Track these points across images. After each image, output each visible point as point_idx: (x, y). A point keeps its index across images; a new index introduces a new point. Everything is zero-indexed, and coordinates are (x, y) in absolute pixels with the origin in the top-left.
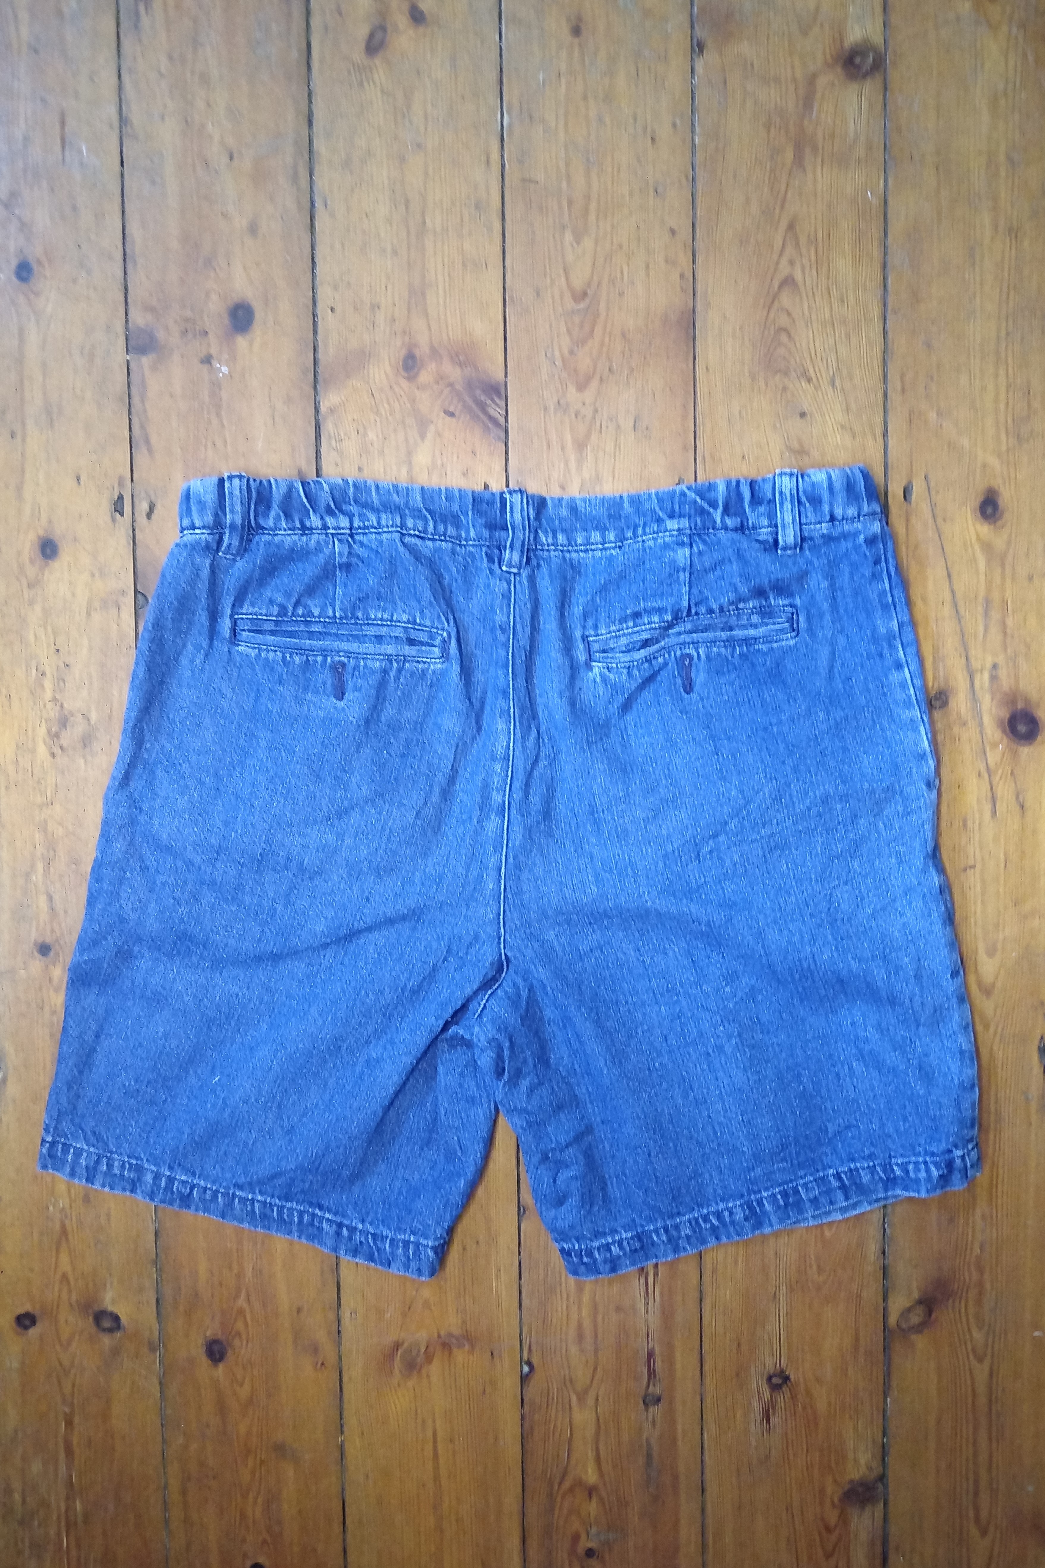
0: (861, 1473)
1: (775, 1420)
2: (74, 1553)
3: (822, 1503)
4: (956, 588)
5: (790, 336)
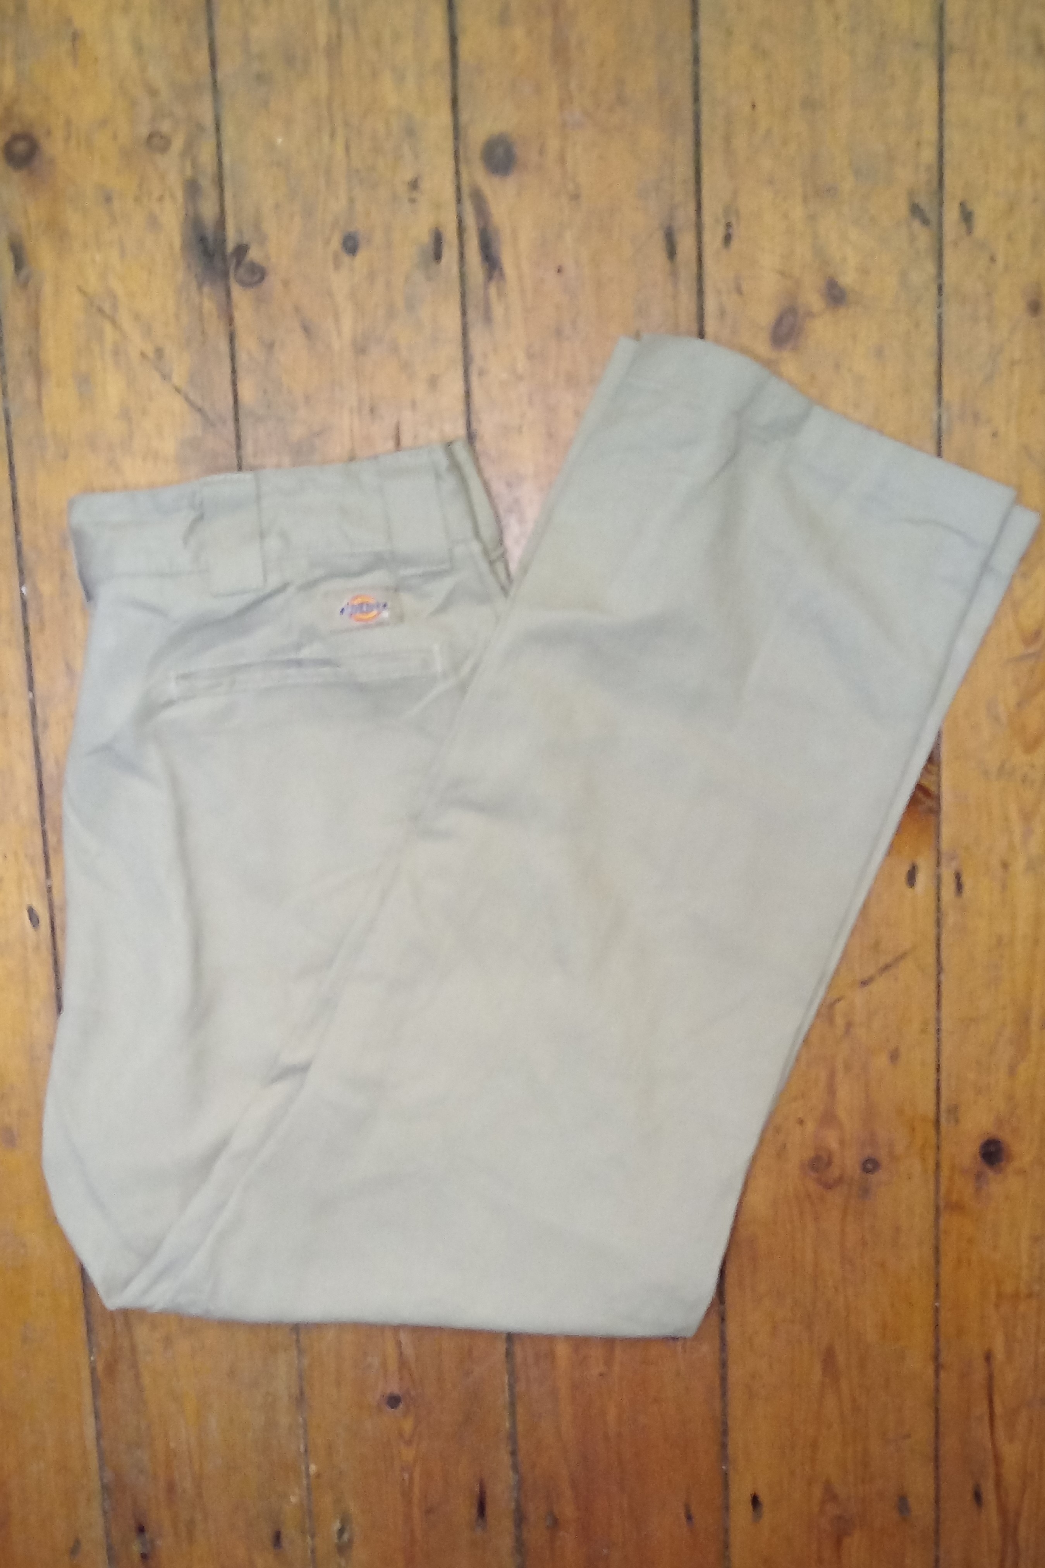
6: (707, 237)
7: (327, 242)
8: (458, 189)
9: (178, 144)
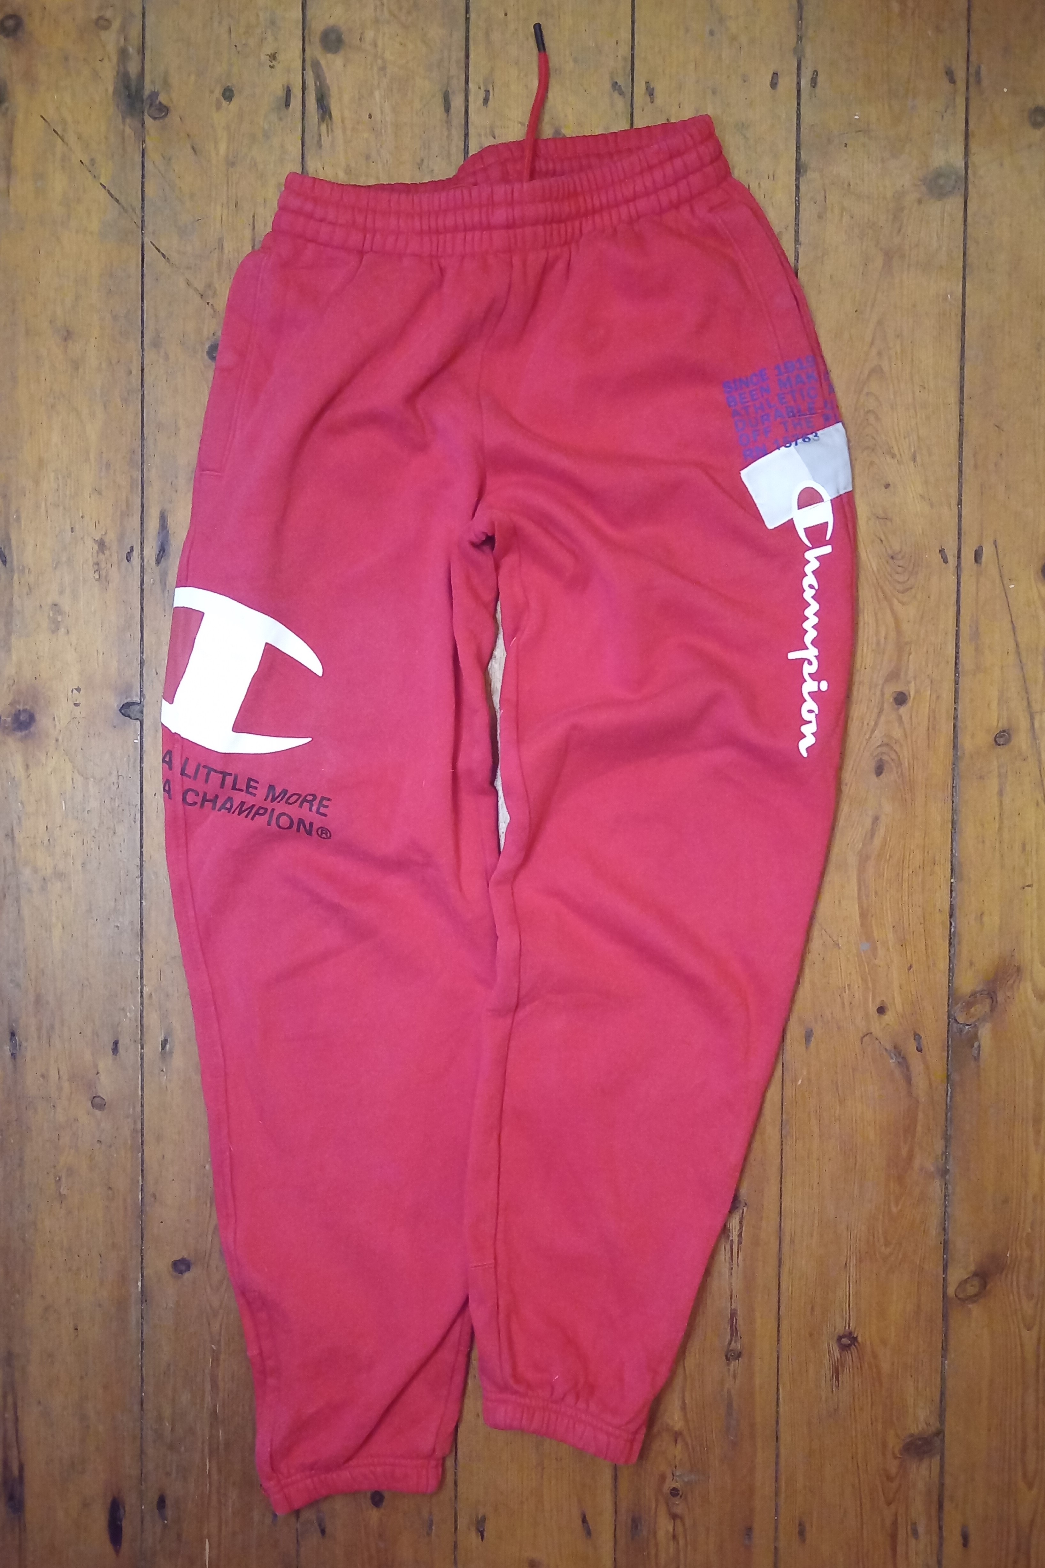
0: (920, 1428)
1: (844, 1377)
2: (215, 1477)
3: (884, 1455)
4: (1019, 639)
5: (877, 419)
6: (471, 99)
7: (212, 92)
8: (304, 61)
9: (116, 25)
